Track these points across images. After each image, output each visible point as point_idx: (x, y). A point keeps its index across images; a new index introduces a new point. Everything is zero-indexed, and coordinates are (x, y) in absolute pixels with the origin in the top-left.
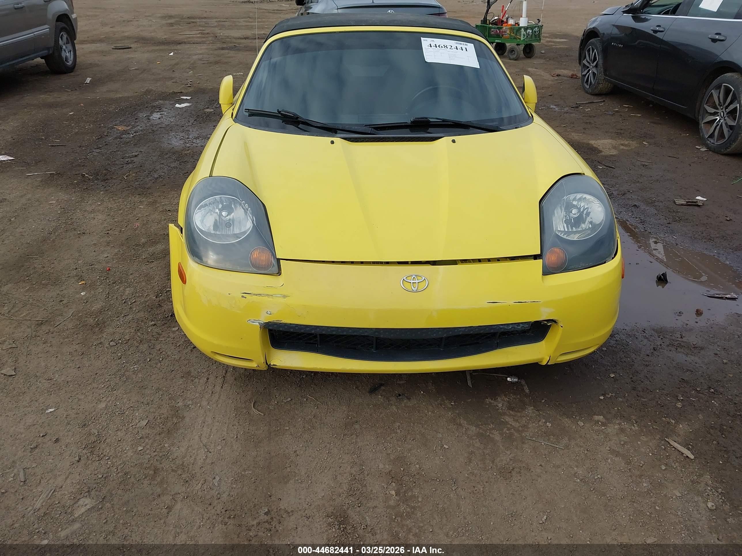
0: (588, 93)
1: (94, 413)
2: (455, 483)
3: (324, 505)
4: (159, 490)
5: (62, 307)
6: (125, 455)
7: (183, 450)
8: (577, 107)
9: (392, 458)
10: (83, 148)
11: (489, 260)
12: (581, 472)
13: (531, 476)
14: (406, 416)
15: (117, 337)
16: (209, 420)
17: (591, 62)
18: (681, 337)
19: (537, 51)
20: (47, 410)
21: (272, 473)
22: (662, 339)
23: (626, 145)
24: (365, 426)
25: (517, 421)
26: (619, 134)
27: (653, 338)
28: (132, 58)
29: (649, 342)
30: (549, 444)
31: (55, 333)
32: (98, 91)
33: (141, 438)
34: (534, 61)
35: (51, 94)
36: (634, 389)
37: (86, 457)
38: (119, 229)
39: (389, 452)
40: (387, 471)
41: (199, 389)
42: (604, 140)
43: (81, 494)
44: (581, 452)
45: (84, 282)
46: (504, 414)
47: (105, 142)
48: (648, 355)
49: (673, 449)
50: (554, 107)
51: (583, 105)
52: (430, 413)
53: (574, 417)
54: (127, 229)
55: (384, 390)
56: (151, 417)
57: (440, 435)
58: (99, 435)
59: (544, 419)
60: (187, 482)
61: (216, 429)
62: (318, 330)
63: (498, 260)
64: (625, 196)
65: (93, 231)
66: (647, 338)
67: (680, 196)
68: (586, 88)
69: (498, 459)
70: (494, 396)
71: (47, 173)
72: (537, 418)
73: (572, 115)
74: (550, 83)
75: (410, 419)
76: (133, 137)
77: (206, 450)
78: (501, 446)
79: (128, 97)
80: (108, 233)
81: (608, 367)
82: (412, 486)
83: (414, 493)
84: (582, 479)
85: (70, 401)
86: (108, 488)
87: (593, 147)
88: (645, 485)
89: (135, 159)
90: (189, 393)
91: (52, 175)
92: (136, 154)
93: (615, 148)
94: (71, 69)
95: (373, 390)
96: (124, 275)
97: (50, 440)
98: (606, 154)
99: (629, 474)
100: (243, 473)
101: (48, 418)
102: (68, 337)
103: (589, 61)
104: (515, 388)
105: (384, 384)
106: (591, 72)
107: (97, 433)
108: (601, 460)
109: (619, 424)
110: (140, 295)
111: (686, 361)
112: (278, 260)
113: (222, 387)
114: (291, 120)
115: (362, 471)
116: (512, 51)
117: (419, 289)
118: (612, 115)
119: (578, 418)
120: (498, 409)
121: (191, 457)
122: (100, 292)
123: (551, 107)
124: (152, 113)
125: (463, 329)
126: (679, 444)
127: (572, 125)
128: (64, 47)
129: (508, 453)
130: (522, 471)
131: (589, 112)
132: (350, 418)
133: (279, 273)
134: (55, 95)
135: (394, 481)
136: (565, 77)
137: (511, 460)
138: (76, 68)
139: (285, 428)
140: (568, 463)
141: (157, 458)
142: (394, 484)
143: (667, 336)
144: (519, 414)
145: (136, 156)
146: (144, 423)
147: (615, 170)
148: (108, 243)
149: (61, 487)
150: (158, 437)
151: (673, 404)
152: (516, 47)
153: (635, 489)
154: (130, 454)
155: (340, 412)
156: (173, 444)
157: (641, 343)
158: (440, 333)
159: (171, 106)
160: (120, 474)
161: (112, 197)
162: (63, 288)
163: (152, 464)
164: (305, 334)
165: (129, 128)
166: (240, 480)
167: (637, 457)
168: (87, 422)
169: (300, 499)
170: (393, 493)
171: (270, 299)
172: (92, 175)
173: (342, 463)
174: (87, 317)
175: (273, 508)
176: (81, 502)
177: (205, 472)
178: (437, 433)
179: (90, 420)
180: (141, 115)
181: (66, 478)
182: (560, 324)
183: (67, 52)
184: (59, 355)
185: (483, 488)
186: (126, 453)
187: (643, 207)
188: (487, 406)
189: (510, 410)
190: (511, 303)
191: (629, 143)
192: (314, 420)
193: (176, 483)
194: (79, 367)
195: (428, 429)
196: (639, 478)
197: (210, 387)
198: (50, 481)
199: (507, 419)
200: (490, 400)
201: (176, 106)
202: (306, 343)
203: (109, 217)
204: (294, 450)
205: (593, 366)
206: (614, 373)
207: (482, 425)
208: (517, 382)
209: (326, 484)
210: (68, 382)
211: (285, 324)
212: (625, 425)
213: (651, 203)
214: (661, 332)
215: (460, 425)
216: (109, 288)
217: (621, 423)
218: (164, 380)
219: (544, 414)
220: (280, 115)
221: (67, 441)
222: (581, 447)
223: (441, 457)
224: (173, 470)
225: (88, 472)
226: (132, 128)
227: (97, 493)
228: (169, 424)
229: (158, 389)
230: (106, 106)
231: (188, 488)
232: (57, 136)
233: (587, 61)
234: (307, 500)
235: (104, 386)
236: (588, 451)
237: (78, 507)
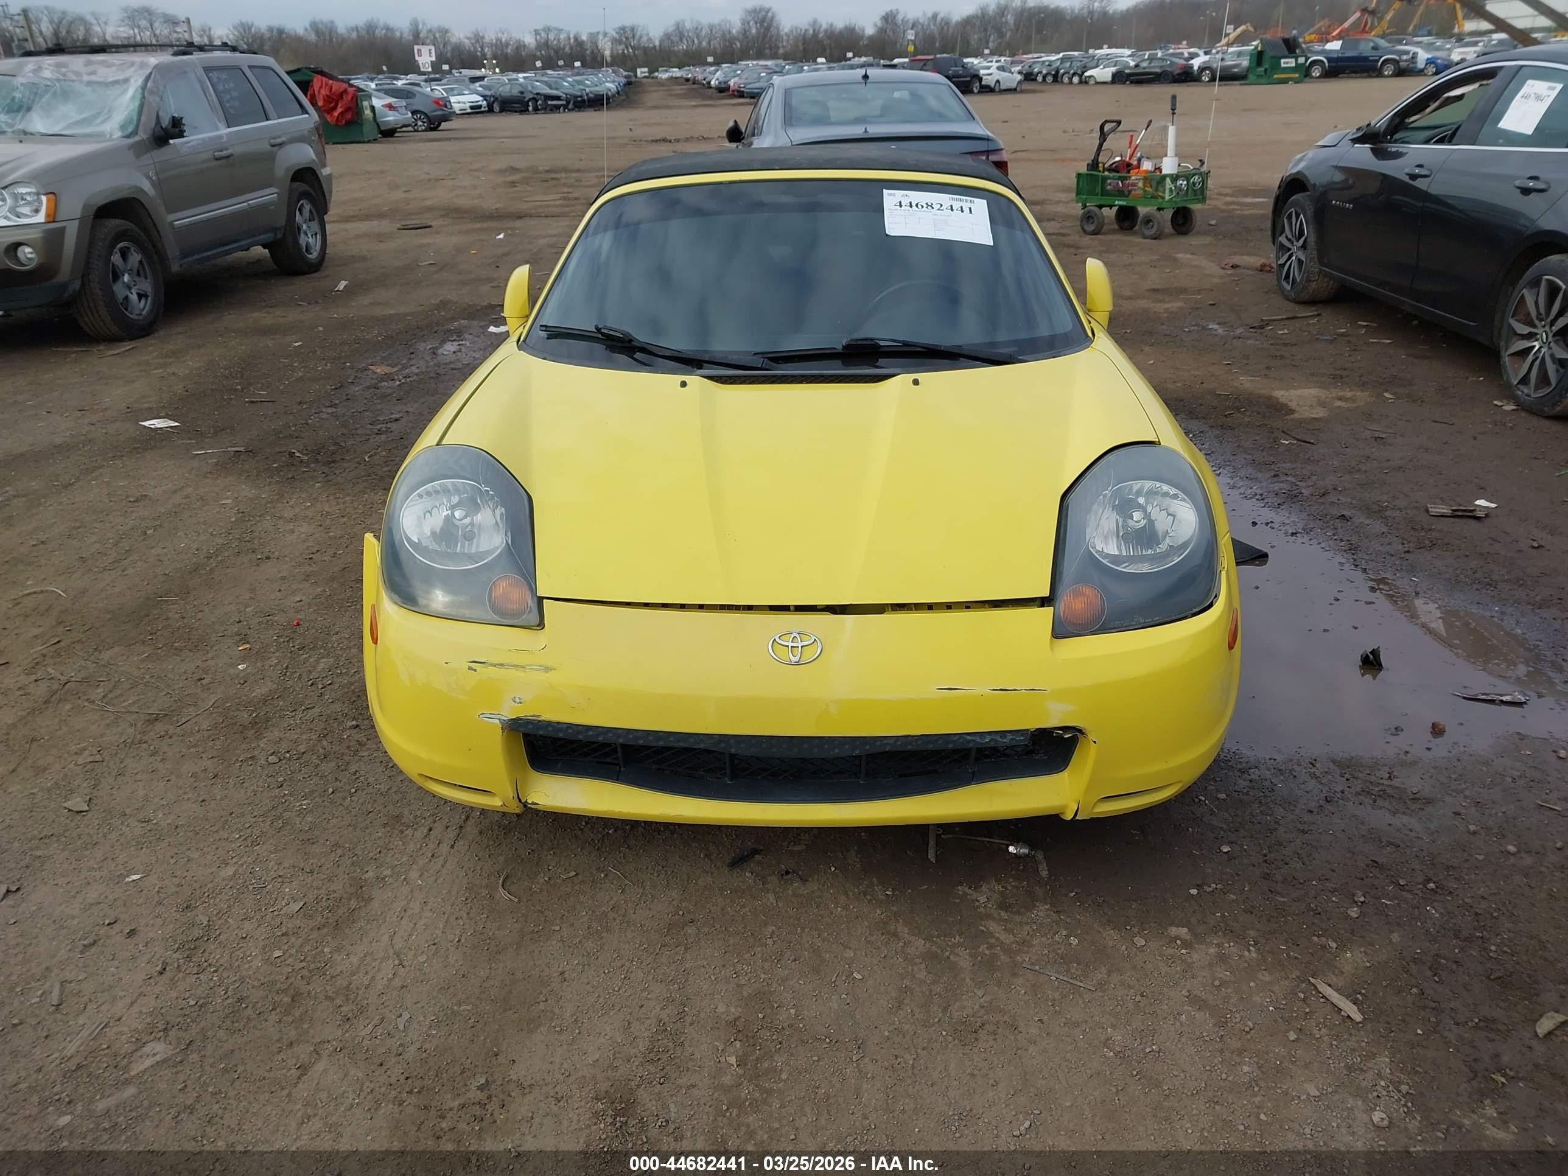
0: (1288, 300)
1: (209, 886)
2: (859, 1048)
3: (594, 1077)
4: (293, 1034)
5: (199, 690)
6: (247, 966)
7: (355, 960)
8: (1262, 327)
9: (745, 994)
10: (305, 406)
11: (949, 606)
12: (1119, 1038)
13: (1016, 1039)
14: (791, 912)
15: (284, 746)
16: (415, 907)
17: (1294, 239)
18: (1390, 778)
19: (1198, 221)
20: (128, 876)
21: (511, 1012)
22: (1347, 780)
23: (1346, 400)
24: (706, 930)
25: (1011, 931)
26: (1337, 378)
27: (1330, 777)
28: (429, 244)
29: (1320, 787)
30: (1065, 978)
31: (175, 738)
32: (354, 304)
33: (283, 935)
34: (1193, 240)
35: (271, 310)
36: (1266, 877)
37: (176, 965)
38: (331, 552)
39: (743, 982)
40: (731, 1018)
41: (411, 847)
42: (1303, 390)
43: (152, 1033)
44: (1129, 998)
45: (248, 646)
46: (989, 917)
47: (347, 395)
48: (1311, 812)
49: (1322, 1000)
50: (1216, 327)
51: (1275, 323)
52: (839, 909)
53: (1128, 927)
54: (347, 551)
55: (759, 863)
56: (311, 896)
57: (850, 954)
58: (209, 926)
59: (1066, 929)
60: (348, 1020)
61: (424, 925)
62: (611, 735)
63: (968, 606)
64: (1327, 497)
65: (286, 553)
66: (1317, 778)
67: (1441, 499)
68: (1285, 289)
69: (958, 1004)
70: (975, 882)
71: (229, 449)
72: (1052, 927)
73: (1250, 342)
74: (1216, 280)
75: (799, 919)
76: (399, 385)
77: (397, 962)
78: (968, 980)
79: (407, 315)
80: (310, 558)
81: (1222, 833)
82: (773, 1050)
83: (775, 1064)
84: (1119, 1052)
85: (172, 861)
86: (203, 1024)
87: (1278, 403)
88: (1246, 1069)
89: (394, 426)
90: (390, 855)
91: (237, 454)
92: (398, 416)
93: (1322, 404)
94: (315, 267)
95: (738, 862)
96: (322, 635)
97: (121, 932)
98: (1302, 416)
99: (1219, 1046)
100: (455, 1008)
101: (126, 891)
102: (196, 746)
103: (1290, 236)
104: (1021, 868)
105: (762, 850)
106: (1294, 258)
107: (205, 923)
108: (1165, 1015)
109: (1218, 945)
110: (345, 671)
111: (1390, 825)
112: (541, 599)
113: (452, 847)
114: (621, 344)
115: (681, 1017)
116: (1148, 221)
117: (802, 659)
118: (1331, 342)
119: (1136, 930)
120: (978, 907)
121: (367, 973)
122: (273, 664)
123: (1210, 327)
124: (443, 342)
125: (891, 741)
126: (1337, 990)
127: (1245, 361)
128: (305, 227)
129: (980, 993)
130: (999, 1030)
131: (1284, 336)
132: (681, 913)
133: (541, 625)
134: (278, 313)
135: (740, 1036)
136: (1248, 269)
137: (982, 1007)
138: (325, 264)
139: (553, 928)
140: (1097, 1018)
141: (305, 972)
142: (738, 1044)
143: (1360, 775)
144: (1018, 918)
145: (397, 420)
146: (296, 907)
147: (1313, 447)
148: (307, 577)
149: (119, 1020)
150: (315, 934)
151: (1342, 910)
152: (1156, 213)
153: (1224, 1076)
154: (257, 963)
155: (664, 902)
156: (338, 949)
157: (1303, 786)
158: (847, 747)
159: (481, 330)
160: (229, 1001)
161: (335, 494)
162: (210, 655)
163: (291, 984)
164: (596, 745)
165: (396, 369)
166: (448, 1022)
167: (1242, 1013)
168: (193, 902)
169: (551, 1063)
170: (733, 1060)
171: (520, 674)
172: (306, 455)
173: (647, 999)
174: (238, 710)
175: (496, 1077)
176: (147, 1049)
177: (385, 1005)
178: (845, 948)
179: (200, 898)
180: (422, 346)
181: (132, 1004)
182: (1092, 736)
183: (310, 236)
184: (173, 778)
185: (914, 1059)
186: (249, 962)
187: (1360, 519)
188: (957, 901)
189: (1002, 909)
190: (986, 690)
191: (1354, 395)
192: (611, 915)
193: (328, 1020)
194: (203, 801)
195: (829, 941)
196: (1238, 1055)
197: (431, 846)
198: (103, 1006)
199: (993, 926)
200: (966, 889)
201: (489, 330)
202: (598, 762)
203: (321, 529)
204: (560, 969)
205: (1190, 829)
206: (1230, 843)
207: (938, 936)
208: (1026, 856)
209: (607, 1037)
210: (177, 827)
211: (549, 724)
212: (1231, 948)
213: (1376, 511)
214: (1348, 767)
215: (895, 935)
216: (290, 658)
217: (1223, 943)
218: (351, 828)
219: (1069, 920)
220: (600, 336)
221: (151, 935)
222: (1130, 987)
223: (844, 996)
224: (327, 998)
225: (173, 994)
226: (400, 370)
227: (181, 1034)
228: (341, 911)
229: (337, 845)
230: (362, 331)
231: (347, 1031)
232: (263, 384)
233: (1287, 237)
234: (565, 1066)
235: (240, 836)
236: (1143, 996)
237: (141, 1057)
